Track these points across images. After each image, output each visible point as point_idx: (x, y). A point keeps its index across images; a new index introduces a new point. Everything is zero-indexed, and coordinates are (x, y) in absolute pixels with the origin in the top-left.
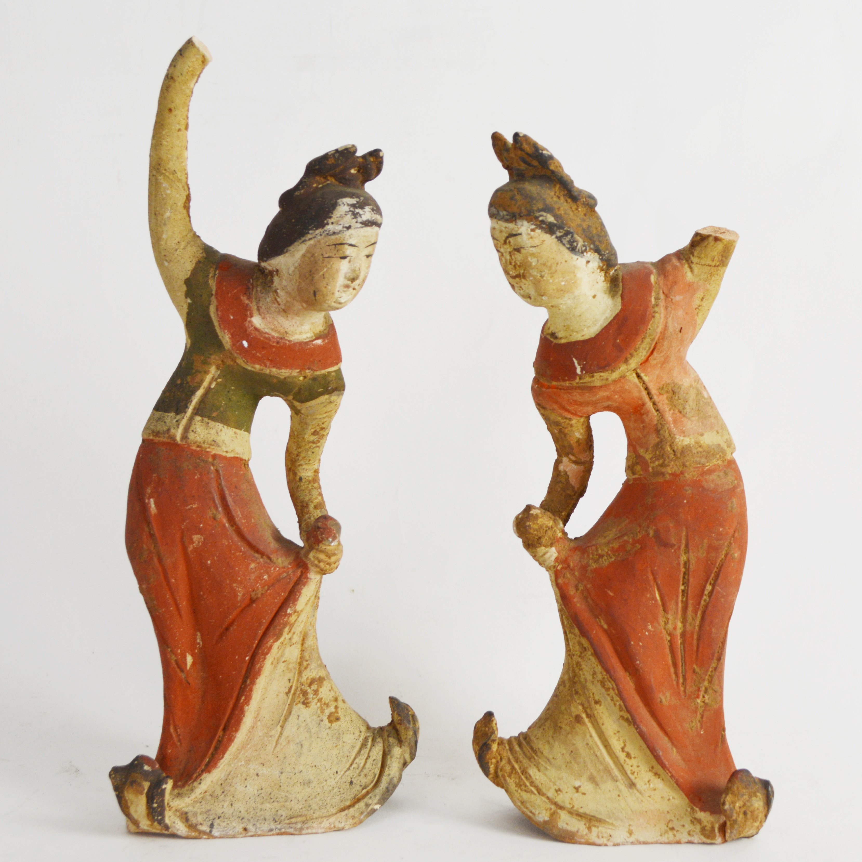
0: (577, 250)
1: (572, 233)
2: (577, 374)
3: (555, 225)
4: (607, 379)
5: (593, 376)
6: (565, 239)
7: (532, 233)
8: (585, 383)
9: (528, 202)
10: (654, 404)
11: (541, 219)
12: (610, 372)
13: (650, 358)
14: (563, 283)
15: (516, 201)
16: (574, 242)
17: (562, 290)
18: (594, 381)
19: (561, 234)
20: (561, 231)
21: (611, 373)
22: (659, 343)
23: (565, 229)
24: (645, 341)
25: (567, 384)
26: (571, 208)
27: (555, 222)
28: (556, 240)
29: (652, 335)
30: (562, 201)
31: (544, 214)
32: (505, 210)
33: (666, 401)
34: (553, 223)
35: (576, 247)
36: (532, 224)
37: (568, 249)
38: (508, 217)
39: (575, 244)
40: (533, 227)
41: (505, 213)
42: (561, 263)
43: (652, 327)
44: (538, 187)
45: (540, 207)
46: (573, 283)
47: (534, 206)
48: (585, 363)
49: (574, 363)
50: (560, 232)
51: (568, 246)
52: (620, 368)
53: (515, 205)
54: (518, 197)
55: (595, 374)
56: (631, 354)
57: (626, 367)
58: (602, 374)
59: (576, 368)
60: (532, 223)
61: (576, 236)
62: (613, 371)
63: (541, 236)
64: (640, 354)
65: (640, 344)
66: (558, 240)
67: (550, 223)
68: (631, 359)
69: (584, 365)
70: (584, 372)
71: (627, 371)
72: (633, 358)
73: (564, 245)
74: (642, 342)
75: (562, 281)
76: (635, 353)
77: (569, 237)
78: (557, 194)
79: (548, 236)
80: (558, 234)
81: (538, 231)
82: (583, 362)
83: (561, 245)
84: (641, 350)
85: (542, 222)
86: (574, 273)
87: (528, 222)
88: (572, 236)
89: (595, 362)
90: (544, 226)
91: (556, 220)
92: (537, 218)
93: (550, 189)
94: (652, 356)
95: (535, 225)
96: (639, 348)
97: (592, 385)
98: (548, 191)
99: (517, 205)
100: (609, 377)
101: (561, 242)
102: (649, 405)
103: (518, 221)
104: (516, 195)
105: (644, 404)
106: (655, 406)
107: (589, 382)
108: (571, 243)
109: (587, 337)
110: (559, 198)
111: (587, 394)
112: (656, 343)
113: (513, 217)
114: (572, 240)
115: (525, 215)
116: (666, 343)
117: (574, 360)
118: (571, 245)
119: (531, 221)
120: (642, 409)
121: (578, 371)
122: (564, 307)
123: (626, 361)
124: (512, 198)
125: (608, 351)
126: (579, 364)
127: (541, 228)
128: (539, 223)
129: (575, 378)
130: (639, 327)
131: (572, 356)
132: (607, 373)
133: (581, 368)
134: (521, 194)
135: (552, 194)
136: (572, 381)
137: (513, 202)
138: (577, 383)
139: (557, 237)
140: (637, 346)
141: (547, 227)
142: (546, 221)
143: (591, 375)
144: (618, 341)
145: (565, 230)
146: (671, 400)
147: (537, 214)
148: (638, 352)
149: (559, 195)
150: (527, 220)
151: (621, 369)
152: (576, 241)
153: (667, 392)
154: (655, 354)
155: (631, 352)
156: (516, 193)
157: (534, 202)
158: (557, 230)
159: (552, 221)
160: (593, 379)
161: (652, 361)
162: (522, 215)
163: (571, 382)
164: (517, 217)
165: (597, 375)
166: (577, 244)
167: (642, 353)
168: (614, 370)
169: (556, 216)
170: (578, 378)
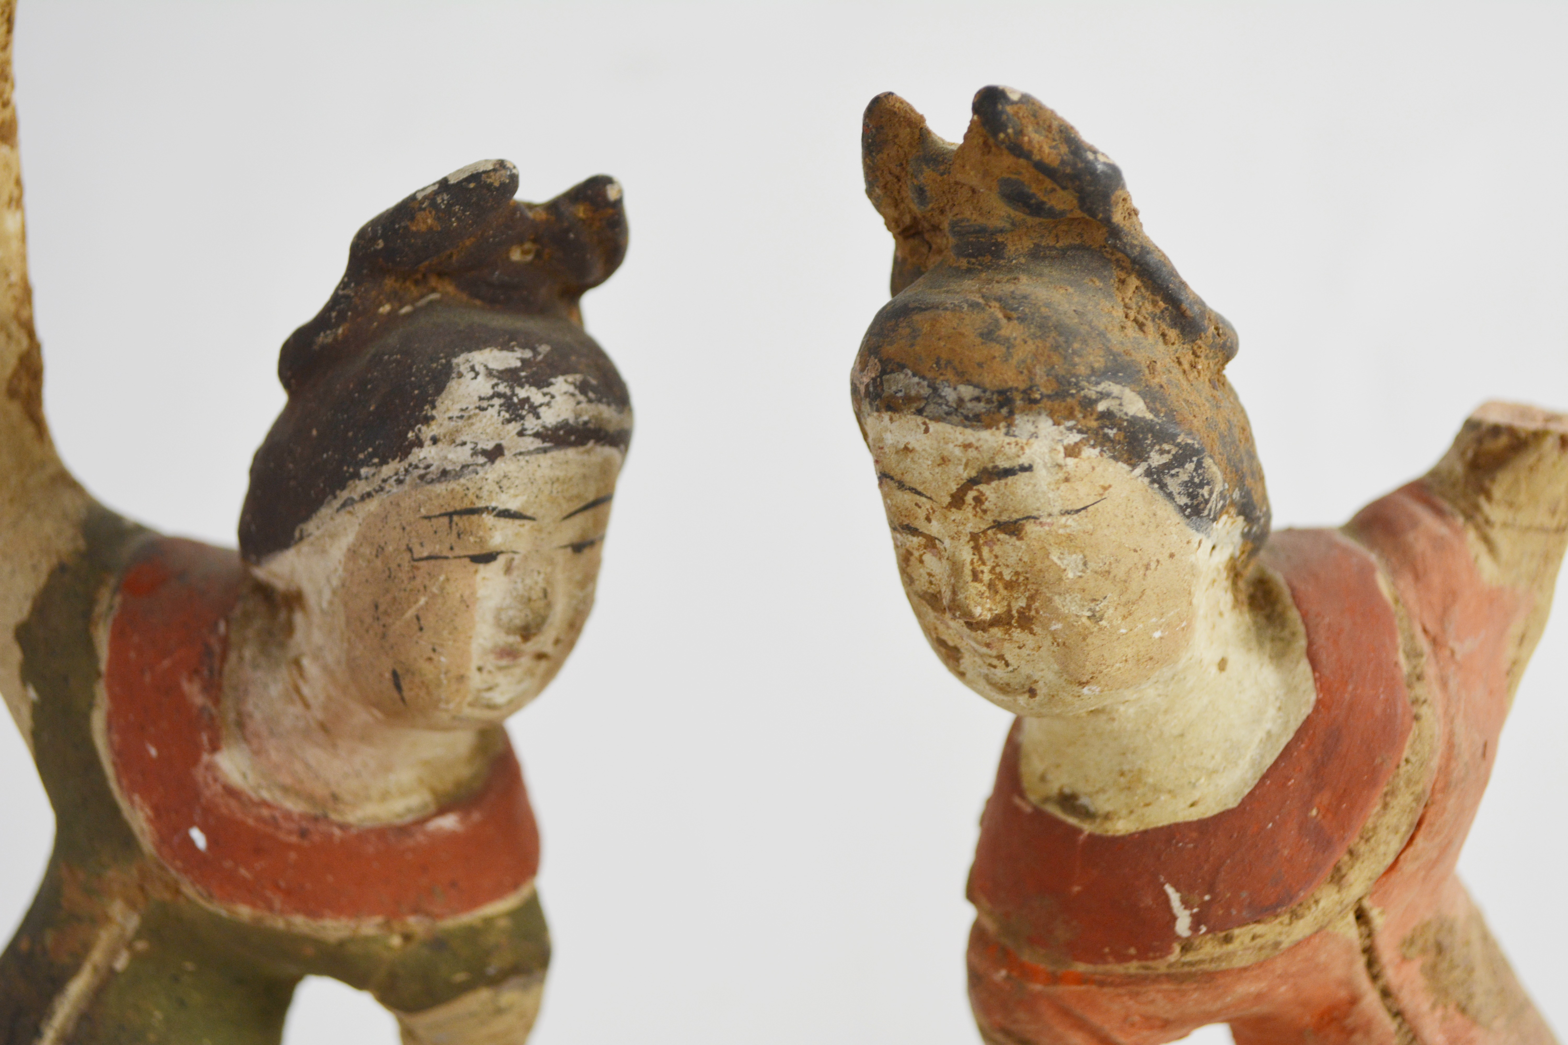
0: (1206, 512)
1: (1198, 452)
2: (1178, 938)
3: (1149, 427)
4: (1277, 945)
5: (1228, 940)
6: (1177, 475)
7: (1071, 461)
8: (1201, 962)
9: (1056, 348)
10: (1386, 993)
11: (1101, 407)
12: (1286, 918)
13: (1402, 857)
14: (1157, 635)
15: (1009, 344)
16: (1201, 485)
17: (1151, 659)
18: (1230, 956)
19: (1166, 458)
20: (1166, 447)
21: (1290, 923)
22: (1433, 803)
23: (1179, 440)
24: (1394, 803)
25: (1133, 967)
26: (1180, 363)
27: (1149, 416)
28: (1146, 480)
29: (1417, 783)
30: (1151, 339)
31: (1115, 389)
32: (969, 383)
33: (1421, 982)
34: (1143, 419)
35: (1207, 502)
36: (1070, 429)
37: (1182, 509)
38: (981, 407)
39: (1205, 491)
40: (1075, 437)
41: (967, 391)
42: (1158, 561)
43: (1415, 753)
44: (1071, 290)
45: (1096, 365)
46: (1183, 629)
47: (1077, 359)
48: (1207, 898)
49: (1167, 900)
50: (1162, 452)
51: (1183, 500)
52: (1317, 902)
53: (1006, 359)
54: (1010, 330)
55: (1237, 931)
56: (1351, 853)
57: (1335, 897)
58: (1259, 929)
59: (1174, 919)
60: (1071, 423)
61: (1208, 462)
62: (1295, 916)
63: (1099, 469)
64: (1382, 849)
65: (1379, 816)
66: (1153, 482)
67: (1134, 421)
68: (1352, 867)
69: (1204, 905)
70: (1203, 929)
71: (1338, 908)
72: (1358, 865)
73: (1170, 496)
74: (1385, 806)
75: (1157, 627)
76: (1363, 848)
77: (1190, 466)
78: (1132, 314)
79: (1123, 467)
80: (1156, 459)
81: (1090, 453)
82: (1202, 895)
83: (1159, 497)
84: (1382, 833)
85: (1108, 416)
86: (1190, 593)
87: (1056, 423)
88: (1199, 465)
89: (1244, 894)
90: (1111, 433)
91: (1151, 410)
92: (1088, 404)
93: (1109, 296)
94: (1411, 850)
95: (1080, 431)
96: (1375, 828)
97: (1224, 965)
98: (1106, 304)
99: (1014, 361)
100: (1283, 938)
101: (1163, 486)
102: (1371, 998)
103: (1019, 419)
104: (1004, 321)
105: (1354, 1000)
106: (1389, 1002)
107: (1212, 960)
108: (1192, 488)
109: (1209, 809)
110: (1141, 326)
111: (1196, 995)
112: (1426, 806)
113: (1001, 406)
114: (1196, 480)
115: (1049, 397)
116: (1452, 802)
117: (1169, 890)
118: (1192, 496)
119: (1071, 415)
120: (1346, 1015)
121: (1183, 926)
122: (1132, 711)
123: (1338, 878)
124: (989, 335)
125: (1286, 852)
126: (1186, 904)
127: (1101, 440)
128: (1094, 424)
129: (1168, 951)
130: (1378, 760)
131: (1162, 879)
132: (1277, 921)
133: (1193, 916)
134: (1022, 319)
135: (1119, 313)
136: (1154, 958)
137: (998, 350)
138: (1170, 966)
139: (1149, 473)
140: (1369, 824)
141: (1121, 436)
142: (1119, 414)
143: (1223, 934)
144: (1314, 812)
145: (1178, 445)
146: (1432, 972)
147: (1091, 392)
148: (1373, 841)
149: (1141, 319)
150: (1051, 414)
151: (1322, 904)
152: (1208, 484)
153: (1424, 951)
154: (1419, 840)
155: (1352, 844)
156: (1000, 315)
157: (1076, 346)
158: (1153, 445)
159: (1140, 415)
160: (1230, 947)
161: (1408, 867)
162: (1038, 396)
163: (1150, 963)
164: (1019, 403)
165: (1242, 934)
166: (1211, 493)
167: (1387, 843)
168: (1300, 911)
169: (1151, 396)
170: (1177, 948)
